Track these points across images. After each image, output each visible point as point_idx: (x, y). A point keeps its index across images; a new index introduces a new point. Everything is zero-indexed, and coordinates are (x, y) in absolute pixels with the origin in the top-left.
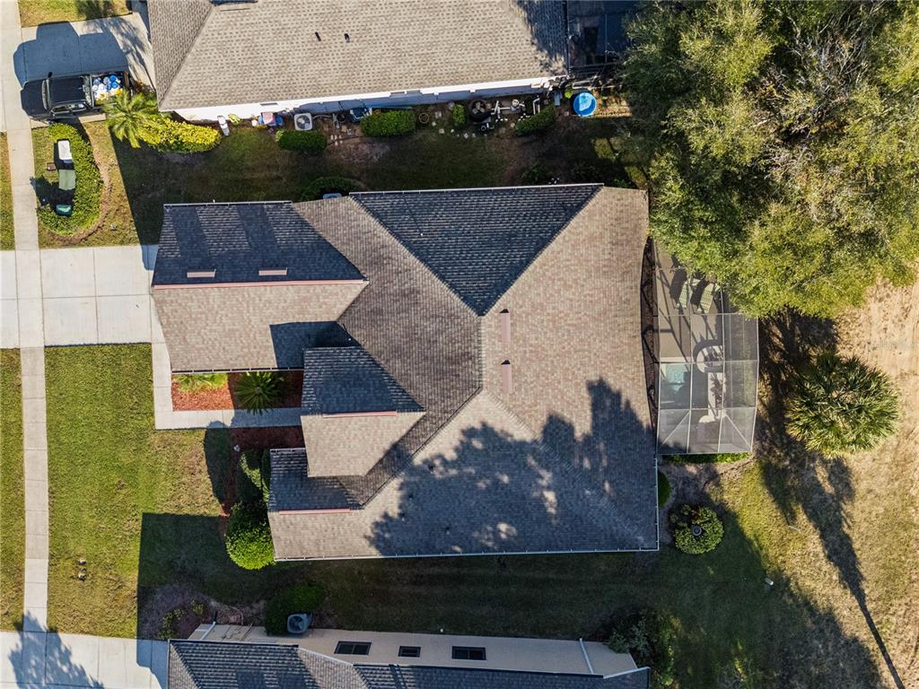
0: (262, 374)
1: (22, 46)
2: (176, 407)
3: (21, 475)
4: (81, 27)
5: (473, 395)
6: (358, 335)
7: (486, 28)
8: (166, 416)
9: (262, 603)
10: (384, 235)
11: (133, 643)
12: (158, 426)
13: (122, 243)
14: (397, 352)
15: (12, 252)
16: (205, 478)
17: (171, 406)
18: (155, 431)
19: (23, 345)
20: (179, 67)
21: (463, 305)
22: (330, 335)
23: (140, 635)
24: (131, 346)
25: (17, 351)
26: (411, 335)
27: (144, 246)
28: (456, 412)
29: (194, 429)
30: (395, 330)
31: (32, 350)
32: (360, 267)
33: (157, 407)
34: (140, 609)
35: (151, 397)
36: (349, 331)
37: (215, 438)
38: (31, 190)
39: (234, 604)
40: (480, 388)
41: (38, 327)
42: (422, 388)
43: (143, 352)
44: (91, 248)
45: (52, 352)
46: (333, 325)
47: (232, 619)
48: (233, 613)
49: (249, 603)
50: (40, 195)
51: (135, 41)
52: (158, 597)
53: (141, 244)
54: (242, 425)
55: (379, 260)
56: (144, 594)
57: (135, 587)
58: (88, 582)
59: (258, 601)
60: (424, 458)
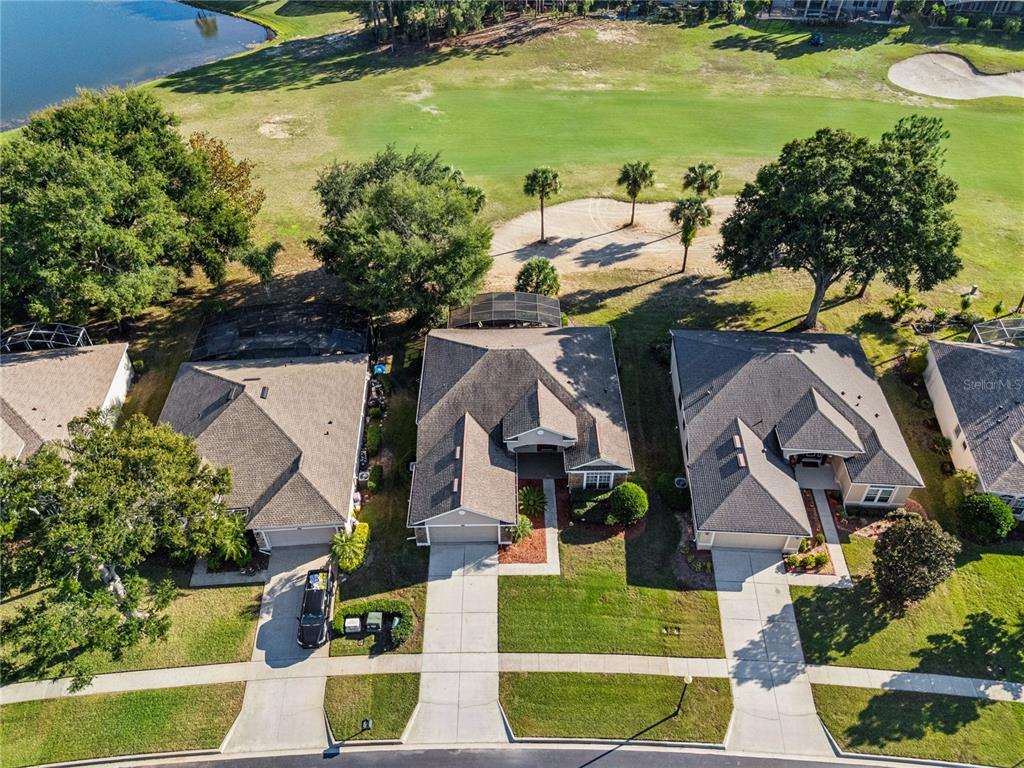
0: (520, 500)
1: (268, 661)
2: (544, 560)
3: (602, 675)
4: (266, 618)
5: (528, 354)
6: (497, 421)
7: (340, 373)
8: (551, 567)
9: (677, 516)
10: (442, 402)
11: (721, 595)
12: (559, 573)
13: (425, 593)
14: (506, 395)
15: (422, 675)
16: (593, 546)
17: (544, 564)
18: (562, 575)
19: (496, 668)
20: (326, 502)
21: (483, 358)
22: (497, 439)
23: (714, 589)
24: (500, 589)
25: (501, 675)
26: (496, 387)
27: (430, 578)
28: (537, 362)
29: (560, 551)
30: (495, 397)
31: (501, 662)
32: (459, 417)
33: (545, 573)
34: (693, 589)
35: (539, 577)
36: (494, 425)
37: (565, 538)
38: (376, 659)
39: (680, 532)
40: (524, 350)
41: (482, 657)
42: (526, 380)
43: (505, 582)
44: (427, 616)
45: (503, 647)
46: (490, 436)
47: (690, 531)
48: (686, 532)
49: (678, 523)
50: (382, 652)
51: (288, 580)
52: (683, 578)
53: (427, 580)
54: (556, 523)
55: (456, 406)
56: (682, 587)
57: (678, 593)
58: (680, 626)
59: (676, 519)
60: (556, 370)
